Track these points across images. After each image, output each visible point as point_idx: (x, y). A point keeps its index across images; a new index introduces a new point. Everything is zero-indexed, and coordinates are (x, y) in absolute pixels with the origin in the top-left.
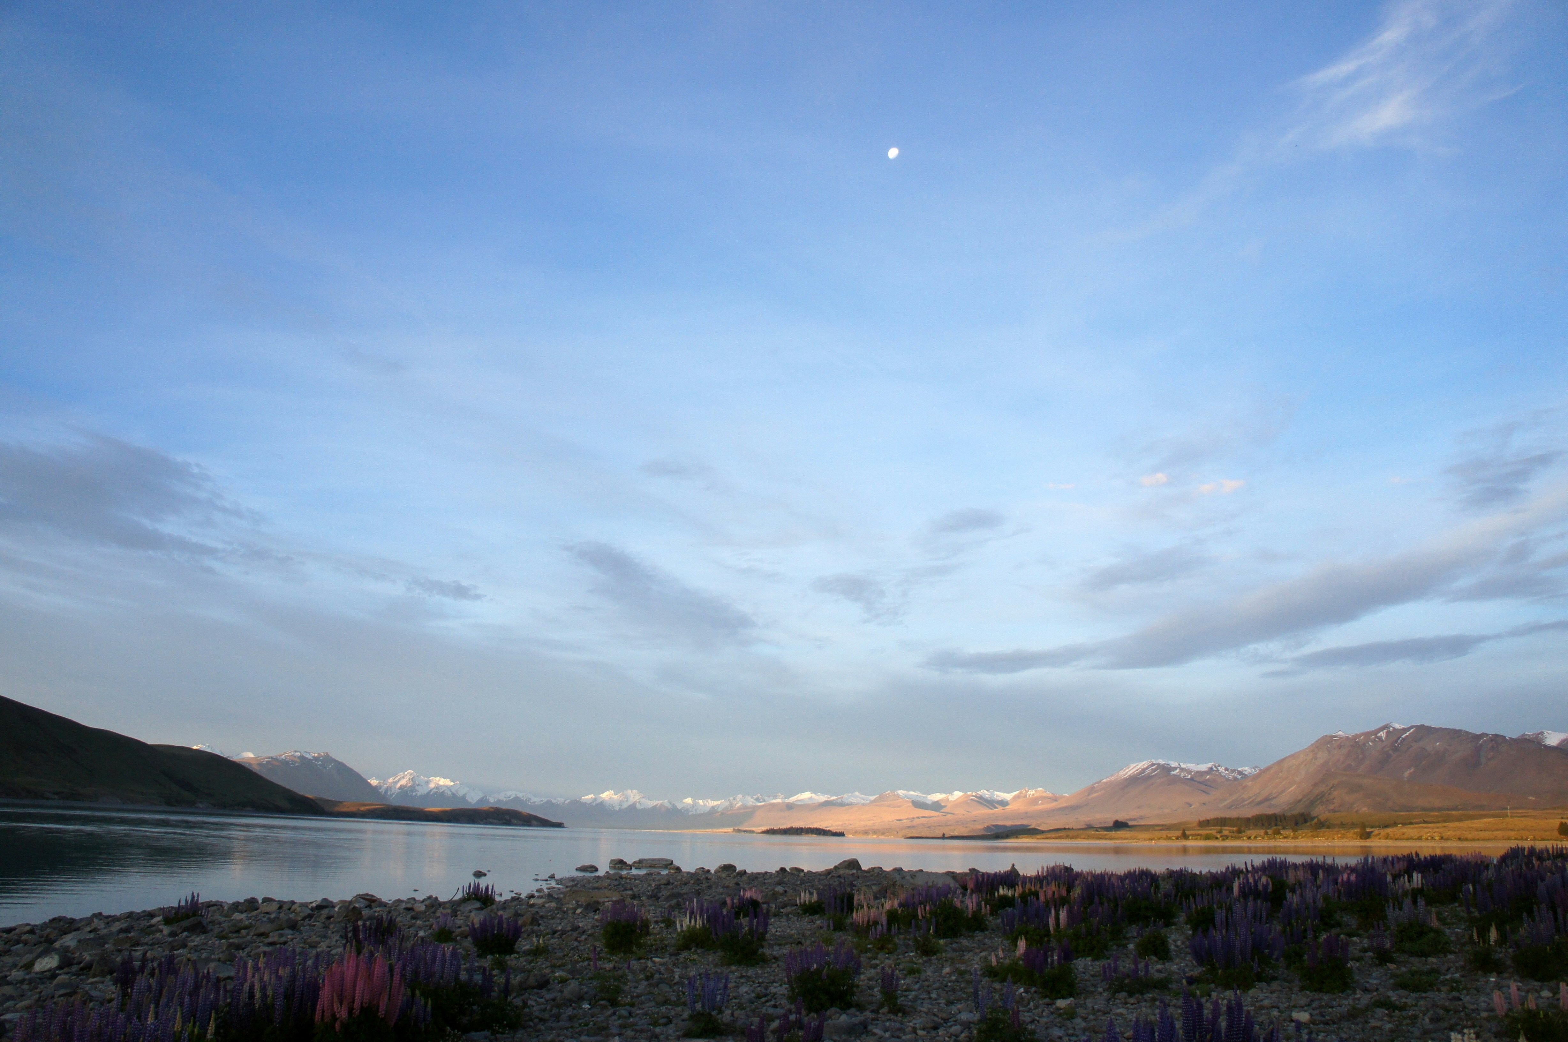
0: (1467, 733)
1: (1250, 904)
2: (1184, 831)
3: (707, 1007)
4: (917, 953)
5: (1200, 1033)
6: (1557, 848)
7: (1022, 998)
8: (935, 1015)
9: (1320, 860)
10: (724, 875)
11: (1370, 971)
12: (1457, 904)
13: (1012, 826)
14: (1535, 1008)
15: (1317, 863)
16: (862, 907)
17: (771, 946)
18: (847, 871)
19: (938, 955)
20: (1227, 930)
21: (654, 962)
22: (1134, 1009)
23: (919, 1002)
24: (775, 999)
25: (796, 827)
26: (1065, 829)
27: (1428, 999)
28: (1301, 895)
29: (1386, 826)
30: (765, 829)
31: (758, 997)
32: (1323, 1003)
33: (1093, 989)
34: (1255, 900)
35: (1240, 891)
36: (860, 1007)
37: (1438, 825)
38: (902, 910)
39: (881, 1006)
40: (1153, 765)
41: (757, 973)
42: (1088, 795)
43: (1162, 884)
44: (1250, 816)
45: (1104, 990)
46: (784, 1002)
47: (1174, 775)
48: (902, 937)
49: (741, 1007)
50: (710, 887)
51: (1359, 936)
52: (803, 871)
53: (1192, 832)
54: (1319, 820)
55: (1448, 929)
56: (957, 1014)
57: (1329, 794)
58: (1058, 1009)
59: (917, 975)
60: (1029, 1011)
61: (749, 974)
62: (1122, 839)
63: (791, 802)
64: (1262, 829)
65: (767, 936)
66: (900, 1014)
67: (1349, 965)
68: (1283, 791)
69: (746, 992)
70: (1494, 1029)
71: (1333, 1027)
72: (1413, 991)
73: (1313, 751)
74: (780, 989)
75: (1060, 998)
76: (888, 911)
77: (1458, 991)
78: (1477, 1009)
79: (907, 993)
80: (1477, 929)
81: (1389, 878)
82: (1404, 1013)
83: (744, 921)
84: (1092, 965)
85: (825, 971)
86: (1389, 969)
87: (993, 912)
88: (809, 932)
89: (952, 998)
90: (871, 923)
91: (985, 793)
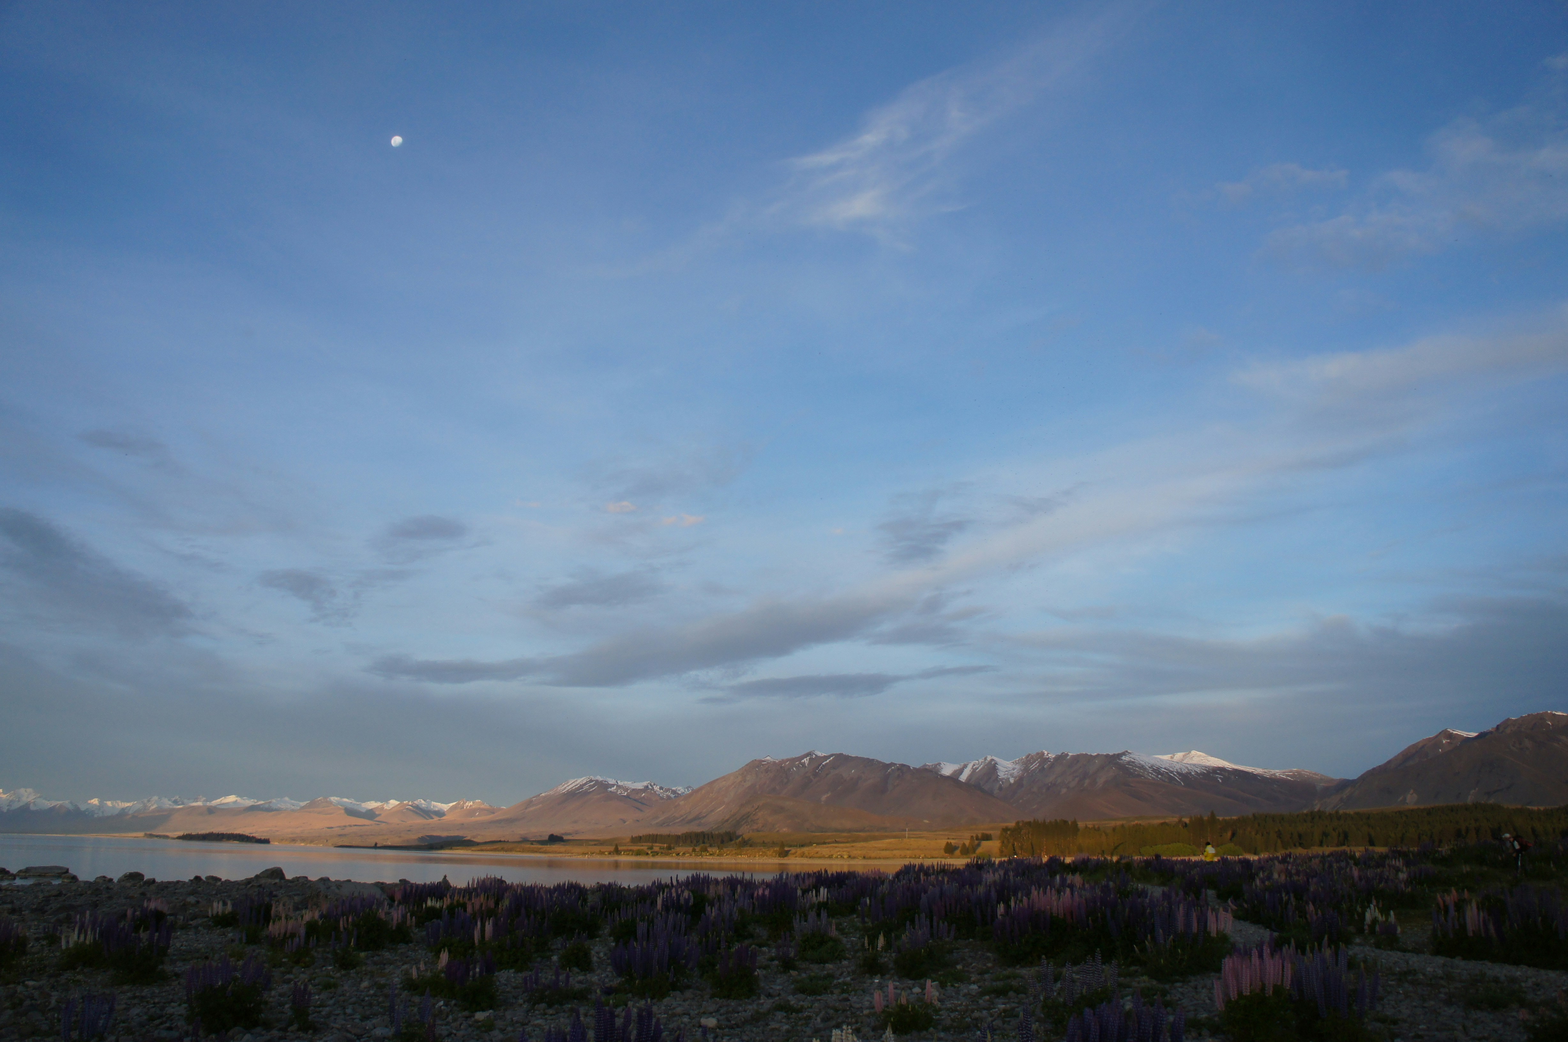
0: (879, 762)
1: (672, 915)
2: (617, 846)
3: (85, 1034)
4: (335, 967)
5: (611, 1040)
6: (941, 865)
7: (441, 1011)
8: (348, 1031)
9: (739, 876)
10: (128, 885)
11: (774, 978)
12: (855, 916)
13: (448, 837)
14: (906, 1003)
15: (737, 879)
16: (280, 918)
17: (173, 962)
18: (269, 881)
19: (358, 968)
20: (648, 940)
21: (27, 986)
22: (552, 1020)
23: (332, 1018)
24: (172, 1020)
25: (217, 832)
26: (500, 841)
27: (821, 1001)
28: (720, 909)
29: (802, 846)
30: (181, 833)
31: (152, 1019)
32: (731, 1009)
33: (514, 1001)
34: (676, 913)
35: (663, 905)
36: (267, 1025)
37: (848, 845)
38: (323, 922)
39: (291, 1023)
40: (591, 781)
41: (153, 992)
42: (526, 808)
43: (590, 898)
44: (680, 834)
45: (524, 1002)
46: (181, 1022)
47: (611, 792)
48: (320, 949)
49: (128, 1031)
50: (110, 898)
51: (768, 946)
52: (220, 880)
53: (624, 848)
54: (742, 838)
55: (846, 937)
56: (372, 1030)
57: (754, 814)
58: (477, 1021)
59: (333, 989)
60: (448, 1024)
61: (144, 994)
62: (555, 852)
63: (213, 805)
64: (690, 846)
65: (170, 951)
66: (310, 1032)
67: (756, 973)
68: (712, 811)
69: (137, 1015)
70: (872, 1024)
71: (737, 1031)
72: (810, 995)
73: (743, 773)
74: (178, 1010)
75: (480, 1011)
76: (308, 922)
77: (848, 993)
78: (861, 1008)
79: (321, 1009)
80: (868, 938)
81: (799, 892)
82: (800, 1015)
83: (144, 935)
84: (514, 977)
85: (230, 988)
86: (791, 976)
87: (420, 924)
88: (219, 946)
89: (368, 1013)
90: (288, 935)
91: (422, 803)
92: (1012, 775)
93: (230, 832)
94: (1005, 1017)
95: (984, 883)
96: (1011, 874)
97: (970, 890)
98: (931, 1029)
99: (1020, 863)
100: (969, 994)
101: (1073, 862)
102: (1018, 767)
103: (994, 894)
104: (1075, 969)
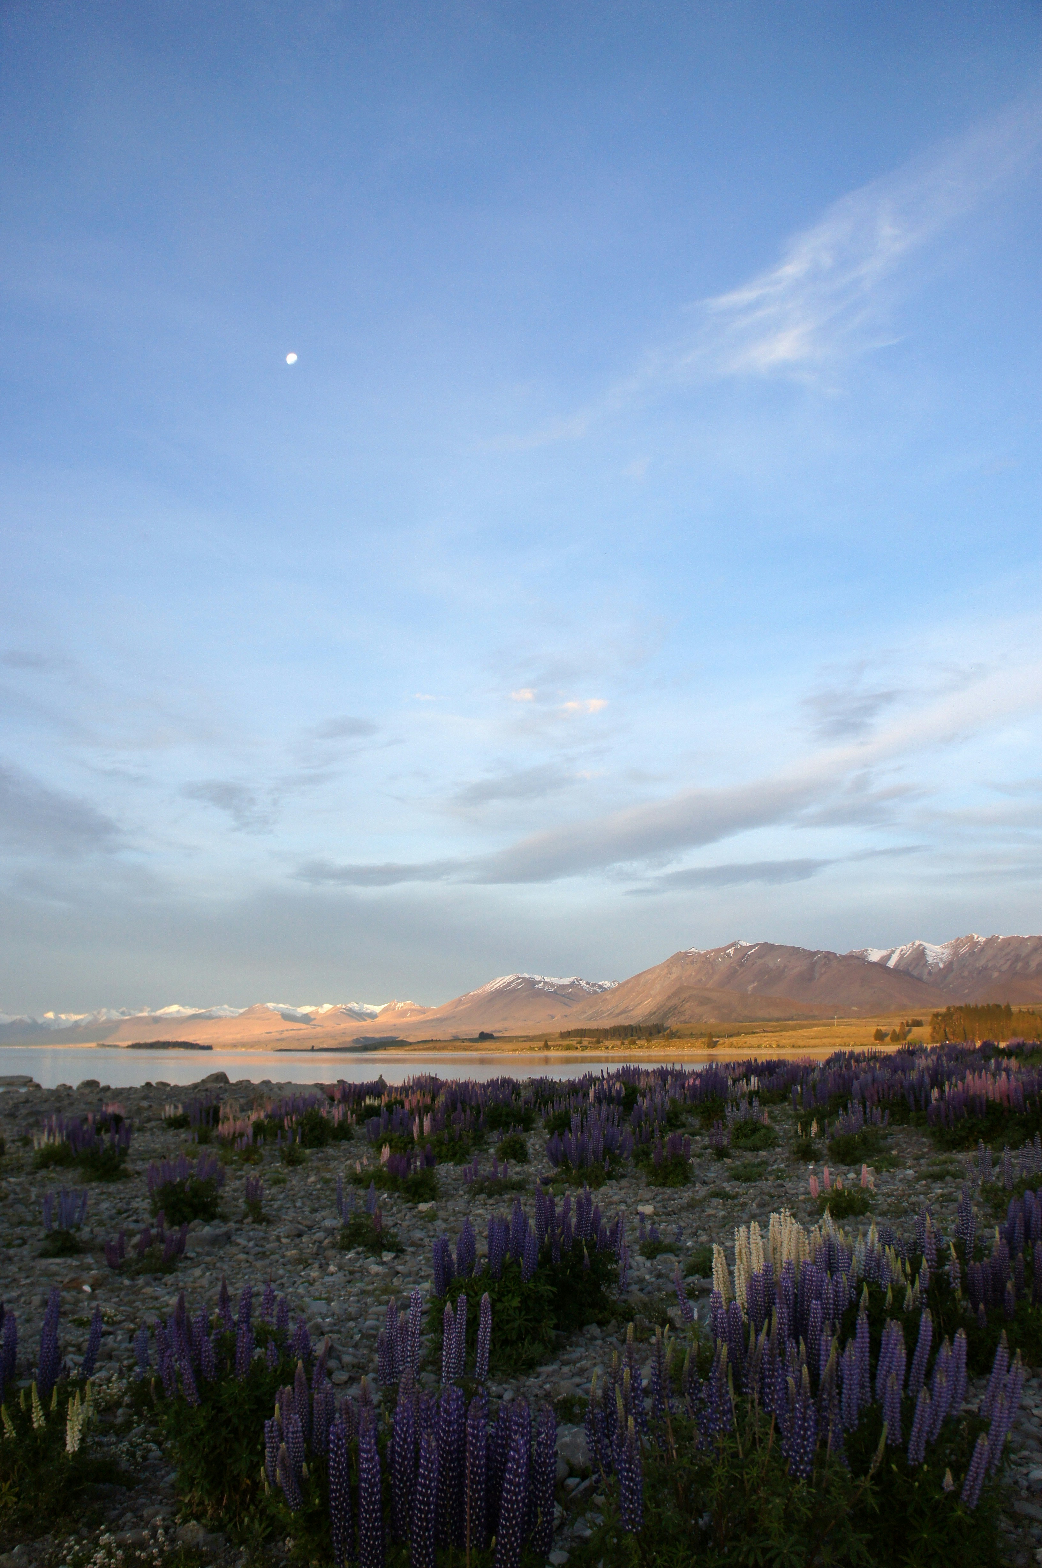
0: (804, 950)
1: (604, 1107)
2: (546, 1042)
3: (64, 1225)
4: (282, 1164)
5: (552, 1227)
6: (871, 1052)
7: (385, 1204)
8: (299, 1223)
9: (670, 1067)
10: (86, 1092)
11: (708, 1166)
12: (786, 1104)
13: (381, 1038)
14: (841, 1189)
15: (667, 1069)
16: (228, 1119)
17: (134, 1161)
18: (215, 1085)
19: (304, 1164)
20: (582, 1132)
21: (9, 1182)
22: (493, 1210)
23: (284, 1211)
24: (137, 1214)
25: (163, 1041)
26: (432, 1041)
27: (756, 1188)
28: (651, 1099)
29: (731, 1036)
30: (130, 1043)
31: (119, 1213)
32: (666, 1197)
33: (455, 1193)
34: (609, 1104)
35: (595, 1097)
36: (224, 1218)
37: (776, 1034)
38: (268, 1122)
39: (246, 1216)
40: (518, 978)
41: (118, 1189)
42: (456, 1008)
43: (522, 1092)
44: (608, 1028)
45: (465, 1194)
46: (146, 1216)
47: (538, 989)
48: (267, 1147)
49: (101, 1223)
50: (71, 1104)
51: (701, 1135)
52: (169, 1085)
53: (554, 1043)
54: (671, 1031)
55: (778, 1126)
56: (321, 1222)
57: (681, 1007)
58: (421, 1213)
59: (282, 1185)
60: (393, 1215)
61: (110, 1191)
62: (487, 1049)
63: (158, 1015)
64: (619, 1039)
65: (130, 1151)
66: (264, 1224)
67: (690, 1162)
68: (639, 1004)
69: (107, 1209)
70: (808, 1209)
71: (673, 1218)
72: (745, 1181)
73: (668, 966)
74: (143, 1204)
75: (422, 1203)
76: (255, 1123)
77: (782, 1180)
78: (797, 1194)
79: (272, 1203)
80: (801, 1124)
81: (730, 1082)
82: (736, 1202)
83: (106, 1137)
84: (453, 1170)
85: (188, 1184)
86: (725, 1163)
87: (360, 1121)
88: (174, 1147)
89: (317, 1206)
90: (237, 1135)
91: (355, 1006)
92: (941, 960)
93: (175, 1040)
94: (943, 1201)
95: (916, 1068)
96: (944, 1059)
97: (903, 1076)
98: (868, 1214)
99: (952, 1048)
100: (905, 1179)
101: (1008, 1046)
102: (947, 951)
103: (927, 1079)
104: (1013, 1153)
